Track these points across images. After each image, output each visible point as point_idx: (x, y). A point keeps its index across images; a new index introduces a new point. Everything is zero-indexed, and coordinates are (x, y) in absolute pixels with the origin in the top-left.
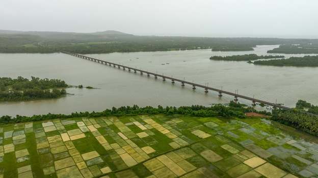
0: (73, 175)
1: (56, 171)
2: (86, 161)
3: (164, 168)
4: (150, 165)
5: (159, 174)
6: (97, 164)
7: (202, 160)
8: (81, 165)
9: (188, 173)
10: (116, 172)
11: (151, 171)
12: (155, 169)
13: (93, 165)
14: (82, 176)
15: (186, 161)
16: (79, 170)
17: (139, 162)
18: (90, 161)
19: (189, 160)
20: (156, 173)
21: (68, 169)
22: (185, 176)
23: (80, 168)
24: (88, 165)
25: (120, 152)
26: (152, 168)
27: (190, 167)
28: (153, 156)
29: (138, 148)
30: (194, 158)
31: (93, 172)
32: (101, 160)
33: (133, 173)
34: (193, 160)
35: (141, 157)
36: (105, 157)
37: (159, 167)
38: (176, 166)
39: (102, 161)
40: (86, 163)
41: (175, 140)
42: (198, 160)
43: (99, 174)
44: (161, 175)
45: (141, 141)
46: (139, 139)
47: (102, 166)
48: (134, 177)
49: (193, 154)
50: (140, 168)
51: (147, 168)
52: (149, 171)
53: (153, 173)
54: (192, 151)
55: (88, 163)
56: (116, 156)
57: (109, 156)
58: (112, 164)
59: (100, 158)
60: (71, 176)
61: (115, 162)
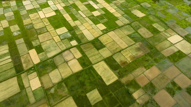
0: (53, 46)
1: (40, 43)
2: (59, 36)
3: (113, 42)
4: (103, 39)
5: (110, 47)
6: (67, 38)
7: (138, 36)
8: (57, 39)
9: (129, 46)
10: (81, 45)
11: (104, 44)
12: (107, 43)
13: (64, 39)
14: (58, 48)
15: (127, 37)
16: (56, 43)
17: (96, 36)
18: (62, 35)
19: (129, 36)
20: (108, 46)
21: (48, 42)
22: (127, 49)
23: (56, 41)
24: (61, 39)
25: (81, 28)
26: (105, 42)
27: (131, 42)
28: (105, 32)
29: (94, 25)
30: (133, 34)
31: (65, 45)
32: (69, 35)
33: (92, 46)
34: (132, 36)
35: (96, 33)
36: (72, 32)
37: (109, 42)
38: (121, 41)
39: (70, 36)
40: (59, 37)
41: (119, 18)
42: (136, 36)
43: (69, 46)
44: (111, 47)
45: (96, 19)
46: (94, 18)
47: (70, 39)
48: (93, 49)
49: (132, 31)
50: (97, 42)
51: (102, 42)
52: (103, 44)
53: (105, 46)
54: (132, 28)
55: (61, 37)
56: (79, 31)
57: (74, 32)
58: (78, 38)
59: (68, 33)
60: (51, 47)
61: (79, 36)
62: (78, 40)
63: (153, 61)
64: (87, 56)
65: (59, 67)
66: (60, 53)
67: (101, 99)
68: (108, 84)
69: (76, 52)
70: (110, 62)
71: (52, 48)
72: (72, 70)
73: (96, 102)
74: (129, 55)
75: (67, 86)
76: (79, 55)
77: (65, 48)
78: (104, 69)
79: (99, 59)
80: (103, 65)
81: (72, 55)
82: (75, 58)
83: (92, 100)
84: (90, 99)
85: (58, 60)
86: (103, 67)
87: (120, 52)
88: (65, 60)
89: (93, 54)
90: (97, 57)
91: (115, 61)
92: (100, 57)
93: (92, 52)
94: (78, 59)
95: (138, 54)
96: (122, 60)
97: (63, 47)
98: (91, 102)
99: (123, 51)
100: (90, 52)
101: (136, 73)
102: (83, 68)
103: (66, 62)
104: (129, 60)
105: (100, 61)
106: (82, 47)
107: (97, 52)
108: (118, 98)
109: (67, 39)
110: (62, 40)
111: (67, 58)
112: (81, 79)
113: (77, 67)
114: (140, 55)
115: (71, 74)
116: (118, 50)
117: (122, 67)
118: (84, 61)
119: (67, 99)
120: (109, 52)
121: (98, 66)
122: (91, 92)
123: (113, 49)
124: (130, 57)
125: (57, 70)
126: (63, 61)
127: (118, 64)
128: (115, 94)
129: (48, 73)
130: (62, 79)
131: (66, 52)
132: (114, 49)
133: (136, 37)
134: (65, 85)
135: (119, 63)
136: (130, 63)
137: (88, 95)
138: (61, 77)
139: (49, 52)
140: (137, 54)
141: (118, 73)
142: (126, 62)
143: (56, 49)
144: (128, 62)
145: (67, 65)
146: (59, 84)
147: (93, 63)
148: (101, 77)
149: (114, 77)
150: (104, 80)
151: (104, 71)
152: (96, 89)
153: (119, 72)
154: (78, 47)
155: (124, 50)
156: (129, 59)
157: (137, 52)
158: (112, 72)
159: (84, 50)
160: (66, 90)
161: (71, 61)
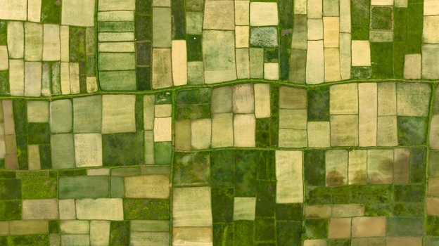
0: (225, 56)
1: (203, 30)
2: (252, 28)
3: (352, 117)
4: (339, 97)
5: (337, 125)
6: (265, 48)
7: (421, 133)
8: (242, 36)
9: (378, 148)
10: (283, 85)
11: (332, 111)
12: (340, 112)
13: (258, 46)
14: (234, 65)
15: (395, 121)
16: (236, 48)
17: (328, 79)
18: (258, 31)
19: (401, 120)
20: (334, 121)
21: (220, 35)
22: (369, 151)
23: (238, 45)
24: (251, 43)
25: (313, 31)
26: (337, 106)
27: (390, 138)
29: (348, 37)
30: (413, 122)
31: (252, 65)
32: (273, 40)
33: (304, 100)
34: (406, 125)
35: (337, 67)
36: (285, 32)
37: (346, 111)
38: (373, 123)
39: (275, 44)
40: (250, 33)
41: (426, 49)
42: (415, 130)
43: (258, 74)
44: (340, 129)
45: (366, 16)
46: (366, 9)
47: (270, 56)
48: (301, 111)
49: (419, 111)
50: (321, 96)
51: (331, 102)
52: (328, 110)
53: (331, 117)
54: (427, 101)
55: (252, 36)
56: (302, 40)
57: (290, 35)
58: (287, 61)
59: (275, 30)
60: (220, 56)
61: (293, 57)
62: (285, 72)
63: (391, 208)
64: (278, 123)
65: (217, 118)
66: (231, 85)
67: (253, 218)
68: (279, 200)
69: (262, 100)
70: (314, 160)
71: (221, 61)
72: (236, 139)
73: (241, 219)
74: (358, 169)
75: (212, 164)
76: (264, 111)
77: (245, 75)
78: (291, 170)
79: (298, 143)
80: (296, 160)
81: (252, 103)
82: (253, 113)
83: (238, 211)
84: (235, 209)
85: (220, 98)
86: (293, 164)
87: (349, 149)
88: (232, 107)
89: (292, 123)
90: (297, 135)
91: (323, 163)
92: (302, 139)
93: (294, 118)
94: (258, 120)
95: (379, 177)
96: (337, 170)
97: (244, 71)
98: (235, 214)
99: (356, 153)
100: (290, 116)
101: (340, 211)
102: (257, 146)
103: (233, 113)
104: (350, 179)
105: (295, 149)
106: (282, 95)
107: (303, 122)
108: (278, 232)
109: (262, 50)
110: (251, 46)
111: (241, 106)
112: (241, 165)
113: (246, 138)
114: (380, 181)
115: (228, 146)
116: (347, 144)
117: (327, 185)
118: (267, 132)
119: (201, 188)
120: (328, 137)
121: (284, 157)
122: (244, 199)
123: (341, 135)
124: (357, 172)
125: (208, 121)
126: (229, 107)
127: (324, 175)
128: (278, 224)
129: (191, 120)
130: (210, 147)
131: (244, 89)
132: (344, 136)
133: (412, 133)
134: (209, 162)
135: (327, 174)
136: (348, 186)
137: (237, 200)
138: (210, 141)
139: (212, 69)
140: (375, 175)
141: (311, 192)
142: (342, 179)
143: (227, 68)
144: (345, 181)
145: (231, 120)
146: (201, 154)
147: (280, 145)
148: (276, 181)
149: (297, 196)
150: (279, 190)
151: (288, 173)
152: (255, 199)
153: (315, 191)
154: (275, 89)
155: (359, 152)
156: (351, 177)
157: (379, 170)
158: (301, 185)
159: (281, 105)
160: (208, 172)
161: (242, 116)
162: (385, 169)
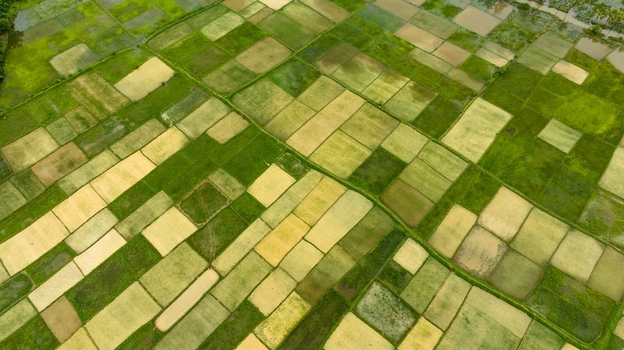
0: (471, 334)
3: (348, 131)
4: (345, 158)
5: (374, 136)
6: (396, 295)
7: (288, 69)
8: (420, 341)
9: (346, 87)
10: (408, 225)
11: (368, 154)
12: (357, 146)
13: (406, 306)
14: (465, 308)
15: (303, 96)
16: (445, 332)
18: (388, 328)
19: (296, 92)
20: (376, 142)
22: (360, 90)
23: (438, 334)
24: (412, 320)
25: (306, 260)
26: (356, 154)
27: (324, 86)
29: (268, 215)
30: (285, 83)
31: (436, 286)
32: (374, 295)
34: (294, 84)
35: (317, 193)
36: (346, 294)
37: (350, 142)
38: (329, 109)
39: (376, 288)
40: (403, 337)
42: (292, 75)
43: (434, 267)
44: (374, 131)
45: (218, 221)
46: (209, 229)
47: (398, 278)
48: (408, 181)
49: (267, 87)
50: (366, 178)
51: (360, 163)
52: (371, 157)
53: (374, 149)
54: (250, 89)
55: (402, 329)
56: (332, 262)
57: (344, 281)
58: (379, 250)
59: (360, 307)
60: (480, 341)
61: (364, 250)
62: (392, 241)
63: (381, 36)
64: (449, 190)
65: (541, 258)
66: (488, 283)
67: (553, 122)
68: (508, 116)
69: (453, 232)
70: (435, 123)
71: (481, 332)
72: (526, 213)
73: (571, 130)
74: (386, 84)
75: (581, 209)
76: (459, 217)
77: (453, 280)
78: (470, 133)
79: (440, 152)
80: (456, 138)
81: (471, 239)
82: (477, 225)
83: (571, 139)
84: (573, 143)
85: (517, 279)
86: (463, 137)
87: (379, 106)
88: (506, 254)
89: (429, 176)
90: (434, 160)
91: (422, 114)
92: (431, 151)
93: (425, 180)
94: (478, 213)
95: (370, 65)
96: (412, 99)
97: (454, 289)
98: (578, 138)
99: (377, 98)
100: (426, 185)
101: (438, 65)
102: (499, 186)
103: (509, 245)
104: (404, 83)
105: (447, 148)
106: (418, 218)
107: (416, 166)
108: (530, 91)
109: (403, 295)
110: (416, 316)
111: (493, 249)
112: (537, 181)
113: (507, 210)
114: (372, 62)
115: (542, 213)
116: (378, 112)
117: (436, 94)
118: (474, 188)
119: (612, 191)
120: (396, 132)
121: (468, 150)
122: (555, 145)
123: (379, 125)
124: (391, 83)
125: (555, 262)
126: (512, 258)
127: (431, 104)
128: (525, 98)
129: (586, 284)
130: (572, 228)
131: (471, 264)
132: (375, 122)
133: (296, 75)
134: (585, 214)
135: (428, 102)
136: (412, 79)
137: (567, 150)
138: (568, 237)
139: (505, 332)
140: (372, 69)
141: (461, 100)
142: (414, 88)
143: (479, 314)
144: (411, 84)
145: (518, 239)
146: (593, 230)
147: (466, 165)
148: (499, 135)
149: (481, 107)
150: (501, 125)
151: (476, 132)
152: (539, 136)
153: (456, 97)
154: (424, 231)
155: (371, 97)
156: (401, 84)
157: (364, 70)
158: (468, 112)
159: (429, 206)
160: (592, 204)
161: (498, 232)
162: (357, 67)
